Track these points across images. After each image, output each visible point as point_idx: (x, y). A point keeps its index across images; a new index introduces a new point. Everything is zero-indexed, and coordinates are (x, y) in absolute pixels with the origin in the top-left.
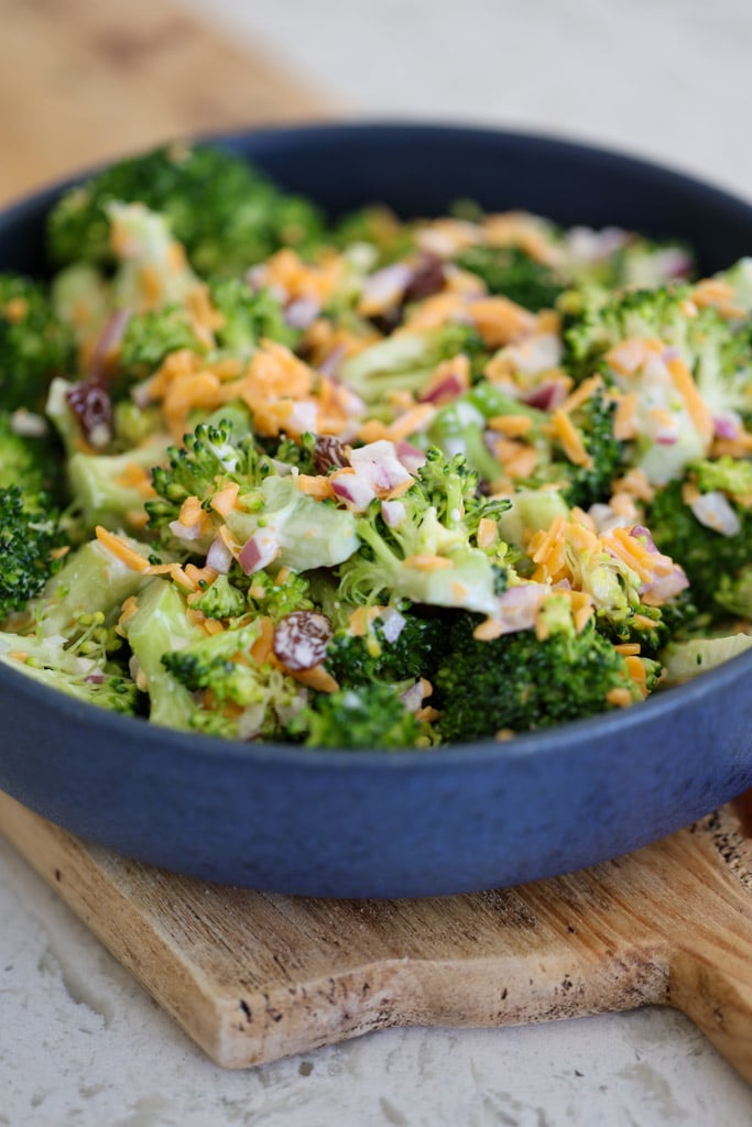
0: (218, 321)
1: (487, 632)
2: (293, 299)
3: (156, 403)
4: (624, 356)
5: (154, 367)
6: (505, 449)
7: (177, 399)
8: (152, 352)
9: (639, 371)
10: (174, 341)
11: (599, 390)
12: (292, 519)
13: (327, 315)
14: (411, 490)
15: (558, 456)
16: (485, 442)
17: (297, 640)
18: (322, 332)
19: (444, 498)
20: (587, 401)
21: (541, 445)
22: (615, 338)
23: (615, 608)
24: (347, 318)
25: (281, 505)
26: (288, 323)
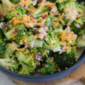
0: (17, 12)
1: (60, 53)
2: (25, 6)
3: (12, 23)
4: (66, 10)
5: (11, 19)
6: (54, 23)
7: (15, 24)
8: (10, 17)
9: (68, 12)
10: (13, 16)
11: (64, 15)
12: (34, 43)
13: (29, 7)
14: (48, 35)
15: (60, 22)
16: (51, 22)
17: (38, 57)
18: (29, 9)
19: (51, 35)
20: (63, 17)
21: (58, 22)
22: (65, 8)
23: (72, 44)
24: (31, 7)
25: (33, 40)
26: (25, 9)
